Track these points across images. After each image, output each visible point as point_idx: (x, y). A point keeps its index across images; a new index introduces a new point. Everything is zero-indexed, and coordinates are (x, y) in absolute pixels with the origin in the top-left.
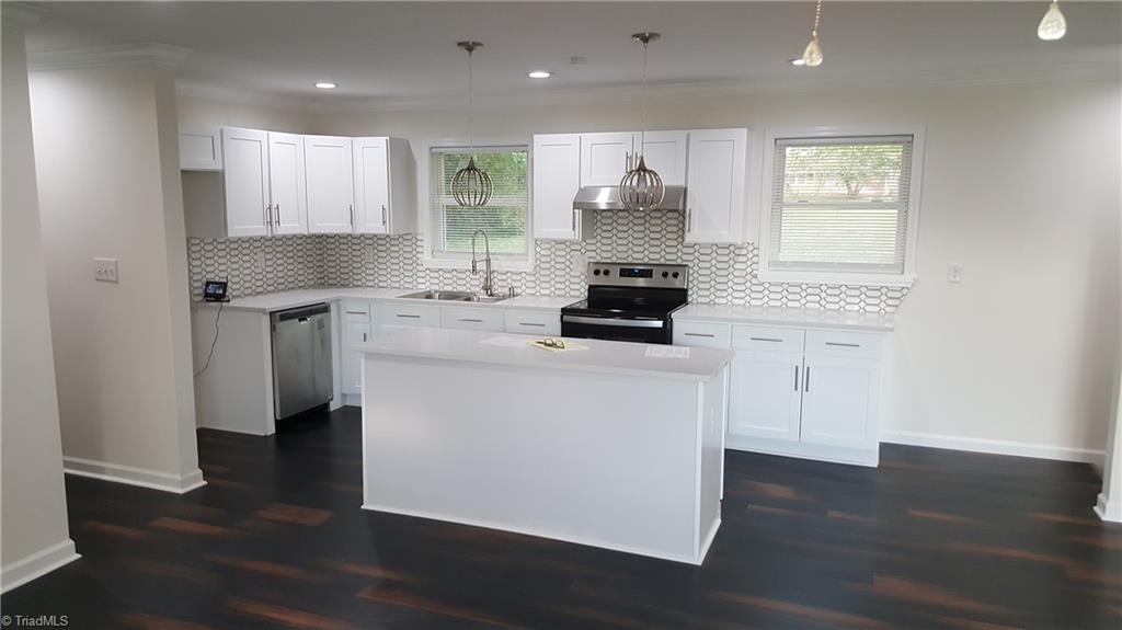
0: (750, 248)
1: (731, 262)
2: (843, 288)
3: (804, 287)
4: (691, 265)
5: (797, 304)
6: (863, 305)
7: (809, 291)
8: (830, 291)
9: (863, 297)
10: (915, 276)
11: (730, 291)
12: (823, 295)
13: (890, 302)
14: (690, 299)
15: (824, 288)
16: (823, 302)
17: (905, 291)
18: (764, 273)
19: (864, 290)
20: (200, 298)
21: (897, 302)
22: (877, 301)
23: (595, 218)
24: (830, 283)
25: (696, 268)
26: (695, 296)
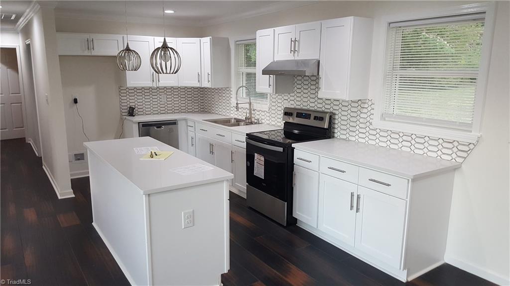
0: (370, 103)
1: (359, 112)
2: (427, 139)
3: (401, 135)
4: (337, 112)
5: (396, 147)
6: (439, 153)
7: (405, 138)
8: (418, 140)
9: (440, 147)
10: (479, 135)
11: (357, 132)
12: (413, 142)
13: (459, 154)
14: (336, 135)
15: (414, 137)
16: (413, 148)
17: (472, 146)
18: (377, 122)
19: (441, 141)
20: (127, 114)
21: (465, 155)
22: (450, 152)
23: (294, 80)
24: (418, 134)
25: (340, 115)
26: (339, 133)
